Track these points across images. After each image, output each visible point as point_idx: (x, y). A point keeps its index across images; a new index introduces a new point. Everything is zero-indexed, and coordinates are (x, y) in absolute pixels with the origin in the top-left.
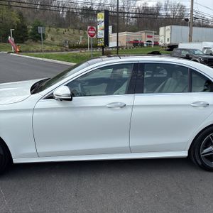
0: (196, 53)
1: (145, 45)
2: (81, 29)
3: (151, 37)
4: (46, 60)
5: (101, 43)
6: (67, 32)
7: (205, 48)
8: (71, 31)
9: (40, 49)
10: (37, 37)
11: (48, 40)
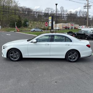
0: (88, 32)
1: (70, 29)
2: (43, 22)
3: (73, 25)
4: (29, 34)
5: (50, 28)
6: (38, 23)
7: (92, 30)
8: (39, 23)
9: (26, 30)
10: (26, 26)
11: (30, 26)
